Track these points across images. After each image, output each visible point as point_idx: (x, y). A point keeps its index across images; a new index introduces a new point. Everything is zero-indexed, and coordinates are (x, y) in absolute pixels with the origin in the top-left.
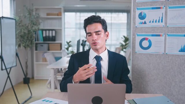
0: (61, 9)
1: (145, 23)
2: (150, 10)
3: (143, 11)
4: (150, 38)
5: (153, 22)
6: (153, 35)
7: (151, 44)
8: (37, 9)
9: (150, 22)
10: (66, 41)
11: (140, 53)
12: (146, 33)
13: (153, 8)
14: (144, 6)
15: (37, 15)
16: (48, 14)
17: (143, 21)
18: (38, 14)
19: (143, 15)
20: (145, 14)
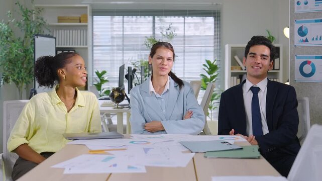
0: (86, 8)
1: (306, 41)
2: (312, 23)
3: (303, 24)
4: (313, 61)
5: (317, 39)
6: (316, 58)
7: (315, 70)
8: (40, 10)
9: (313, 39)
10: (95, 71)
11: (300, 82)
12: (309, 54)
13: (316, 21)
14: (305, 18)
15: (40, 21)
16: (60, 19)
17: (304, 38)
18: (42, 19)
19: (303, 30)
20: (307, 29)
